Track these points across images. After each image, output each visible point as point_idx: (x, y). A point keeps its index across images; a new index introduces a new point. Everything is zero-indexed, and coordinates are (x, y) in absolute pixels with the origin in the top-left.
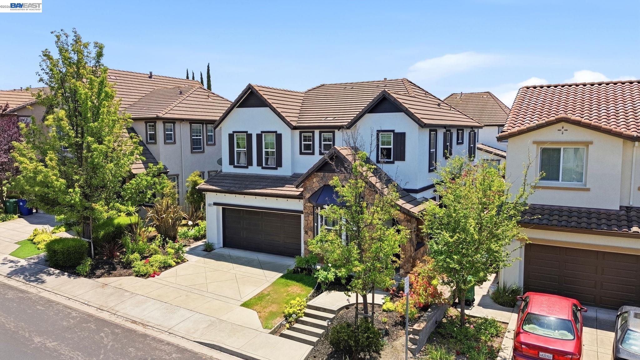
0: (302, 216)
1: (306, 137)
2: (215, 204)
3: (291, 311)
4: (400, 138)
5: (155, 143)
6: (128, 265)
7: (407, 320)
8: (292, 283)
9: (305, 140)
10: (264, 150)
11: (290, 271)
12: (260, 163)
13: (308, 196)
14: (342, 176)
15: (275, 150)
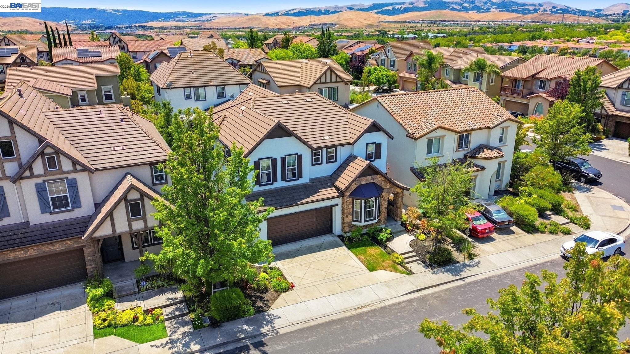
0: (338, 207)
1: (316, 152)
4: (378, 147)
8: (363, 248)
9: (315, 156)
10: (287, 168)
11: (347, 243)
12: (284, 178)
13: (348, 194)
14: (370, 177)
15: (296, 167)
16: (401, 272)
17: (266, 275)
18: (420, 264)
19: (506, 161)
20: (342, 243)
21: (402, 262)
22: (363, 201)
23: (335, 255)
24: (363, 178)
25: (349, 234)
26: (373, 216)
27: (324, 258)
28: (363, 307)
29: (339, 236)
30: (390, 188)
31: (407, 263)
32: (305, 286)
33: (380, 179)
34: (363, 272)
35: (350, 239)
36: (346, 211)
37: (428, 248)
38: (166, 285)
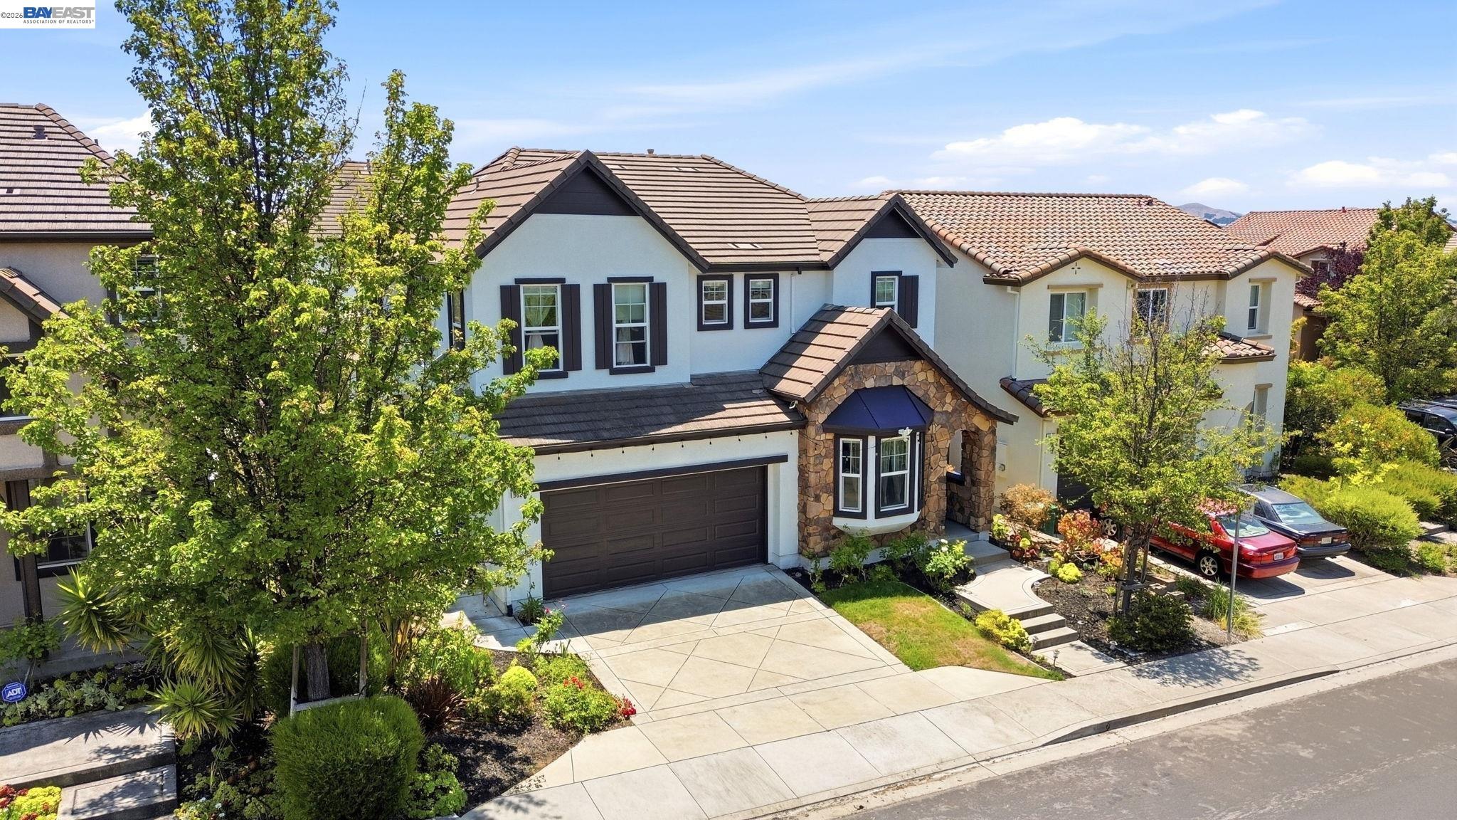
1: (712, 288)
4: (910, 287)
8: (879, 601)
9: (709, 297)
10: (615, 325)
11: (819, 587)
12: (603, 361)
13: (822, 418)
14: (890, 367)
15: (646, 324)
16: (1022, 671)
17: (529, 673)
18: (1080, 648)
19: (1270, 385)
20: (803, 589)
21: (1020, 642)
22: (872, 440)
23: (779, 622)
24: (869, 367)
25: (825, 564)
26: (902, 501)
27: (742, 628)
29: (790, 572)
30: (954, 410)
31: (1039, 645)
32: (675, 713)
33: (921, 377)
34: (888, 671)
35: (830, 577)
36: (813, 478)
37: (1098, 603)
38: (111, 703)
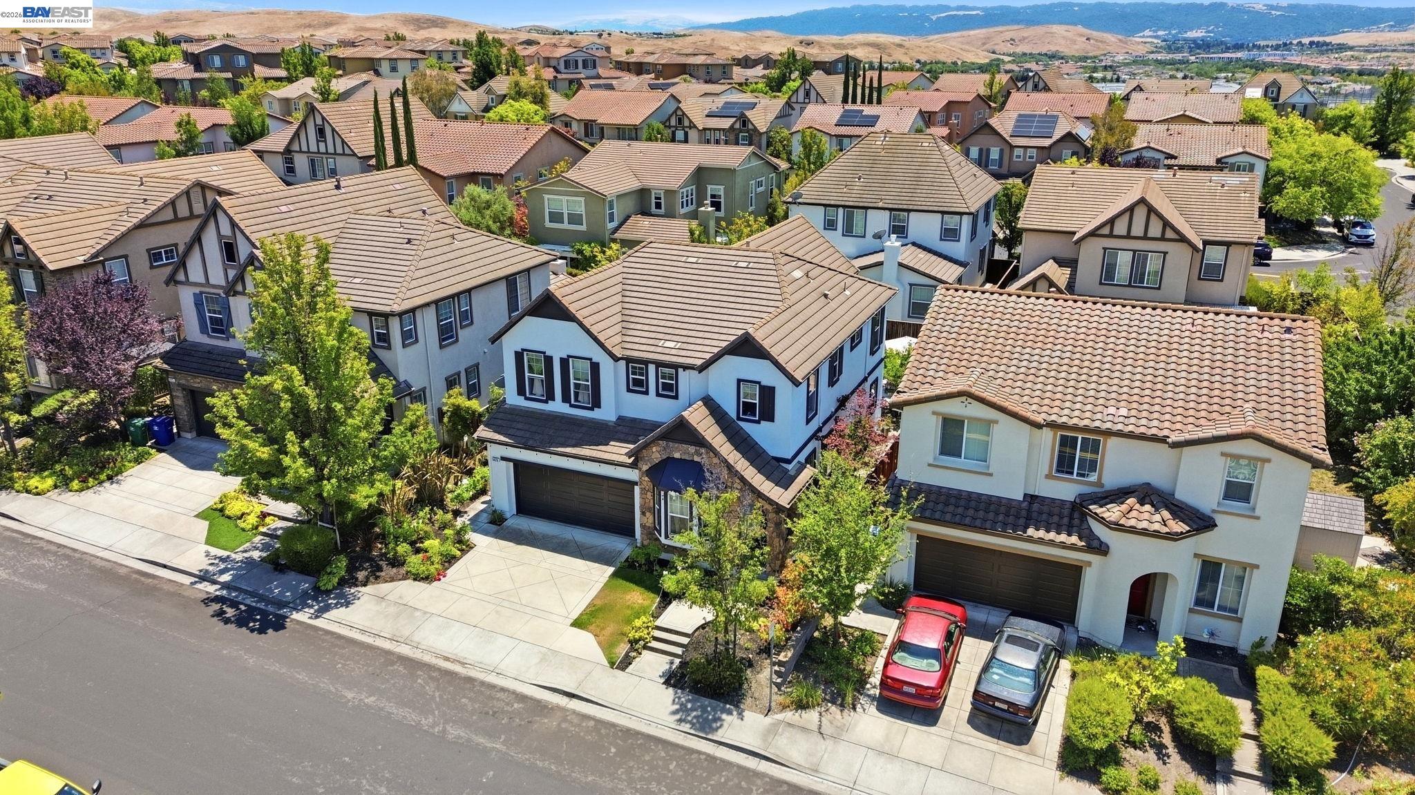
0: (637, 489)
1: (635, 368)
2: (503, 459)
3: (637, 636)
4: (768, 393)
5: (389, 348)
6: (397, 562)
7: (772, 646)
9: (634, 373)
10: (572, 381)
11: (623, 564)
12: (566, 399)
13: (645, 467)
15: (589, 383)
18: (672, 663)
20: (620, 562)
28: (454, 661)
31: (652, 649)
